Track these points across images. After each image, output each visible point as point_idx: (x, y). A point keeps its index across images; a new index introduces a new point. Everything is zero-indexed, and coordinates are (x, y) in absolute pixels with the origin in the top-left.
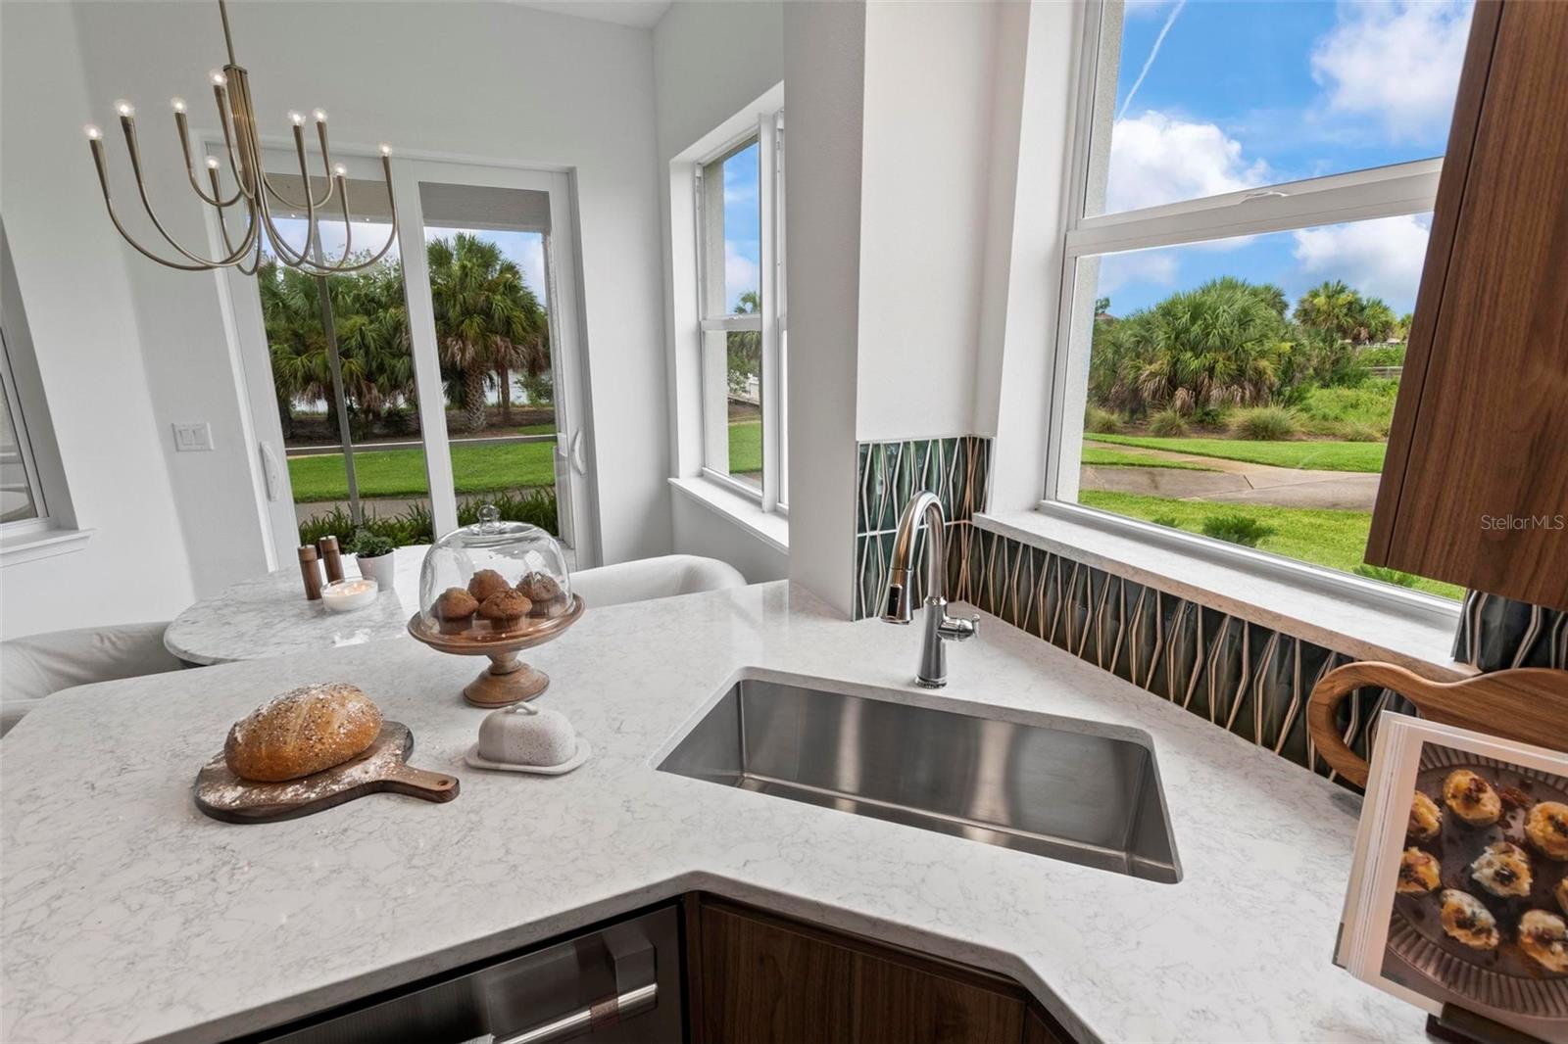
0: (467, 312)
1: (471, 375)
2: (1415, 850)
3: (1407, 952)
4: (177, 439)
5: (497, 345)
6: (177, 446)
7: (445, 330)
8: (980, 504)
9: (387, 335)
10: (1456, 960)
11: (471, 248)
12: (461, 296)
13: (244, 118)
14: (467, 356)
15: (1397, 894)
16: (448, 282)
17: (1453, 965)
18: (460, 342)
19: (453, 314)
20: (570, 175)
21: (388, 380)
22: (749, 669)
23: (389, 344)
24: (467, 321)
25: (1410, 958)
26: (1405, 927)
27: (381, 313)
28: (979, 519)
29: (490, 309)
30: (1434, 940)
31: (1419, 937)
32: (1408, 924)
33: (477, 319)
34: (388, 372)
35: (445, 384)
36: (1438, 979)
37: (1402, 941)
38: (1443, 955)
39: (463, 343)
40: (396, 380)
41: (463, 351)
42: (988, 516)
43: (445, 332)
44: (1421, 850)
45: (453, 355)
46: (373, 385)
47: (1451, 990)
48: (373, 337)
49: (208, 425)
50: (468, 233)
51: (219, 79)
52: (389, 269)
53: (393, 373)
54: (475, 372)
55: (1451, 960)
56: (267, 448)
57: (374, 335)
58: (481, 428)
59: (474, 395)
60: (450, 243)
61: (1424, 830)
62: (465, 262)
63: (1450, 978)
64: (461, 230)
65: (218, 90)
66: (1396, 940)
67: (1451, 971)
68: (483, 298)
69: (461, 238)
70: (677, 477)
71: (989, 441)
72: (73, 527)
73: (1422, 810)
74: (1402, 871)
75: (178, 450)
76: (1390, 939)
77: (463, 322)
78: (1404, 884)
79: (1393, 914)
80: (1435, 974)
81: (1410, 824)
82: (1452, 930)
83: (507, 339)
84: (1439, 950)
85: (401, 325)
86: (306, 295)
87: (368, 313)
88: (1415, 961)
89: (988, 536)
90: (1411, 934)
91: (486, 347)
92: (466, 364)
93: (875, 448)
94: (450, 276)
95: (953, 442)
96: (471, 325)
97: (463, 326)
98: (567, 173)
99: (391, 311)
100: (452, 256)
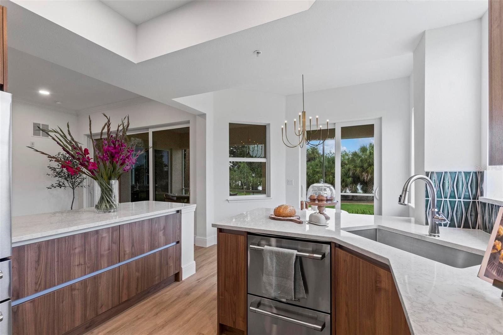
1: (369, 184)
2: (497, 241)
3: (490, 268)
4: (288, 182)
8: (482, 195)
9: (346, 172)
10: (501, 269)
11: (373, 147)
13: (304, 120)
14: (368, 178)
15: (491, 253)
17: (500, 270)
20: (381, 119)
21: (345, 184)
22: (379, 226)
23: (346, 174)
24: (369, 168)
25: (491, 270)
26: (491, 261)
28: (481, 199)
30: (497, 264)
31: (494, 264)
32: (492, 261)
34: (345, 182)
35: (361, 186)
36: (496, 275)
37: (490, 266)
38: (498, 268)
39: (368, 174)
40: (347, 184)
41: (367, 176)
42: (484, 197)
43: (363, 171)
44: (498, 241)
45: (364, 178)
47: (498, 277)
49: (293, 180)
51: (300, 114)
52: (350, 155)
53: (346, 182)
54: (371, 183)
55: (500, 269)
56: (303, 186)
58: (371, 200)
59: (369, 190)
60: (367, 146)
61: (500, 235)
62: (371, 151)
63: (499, 274)
65: (300, 116)
66: (489, 266)
67: (499, 272)
71: (483, 172)
72: (270, 196)
73: (500, 230)
74: (493, 247)
75: (288, 185)
76: (487, 266)
77: (368, 168)
78: (493, 250)
79: (489, 258)
80: (495, 273)
81: (497, 234)
82: (501, 261)
84: (498, 267)
85: (350, 169)
86: (328, 162)
88: (492, 270)
89: (484, 204)
90: (492, 263)
92: (368, 180)
93: (432, 173)
94: (366, 155)
95: (469, 173)
96: (370, 169)
97: (368, 169)
98: (380, 119)
99: (348, 166)
100: (367, 149)
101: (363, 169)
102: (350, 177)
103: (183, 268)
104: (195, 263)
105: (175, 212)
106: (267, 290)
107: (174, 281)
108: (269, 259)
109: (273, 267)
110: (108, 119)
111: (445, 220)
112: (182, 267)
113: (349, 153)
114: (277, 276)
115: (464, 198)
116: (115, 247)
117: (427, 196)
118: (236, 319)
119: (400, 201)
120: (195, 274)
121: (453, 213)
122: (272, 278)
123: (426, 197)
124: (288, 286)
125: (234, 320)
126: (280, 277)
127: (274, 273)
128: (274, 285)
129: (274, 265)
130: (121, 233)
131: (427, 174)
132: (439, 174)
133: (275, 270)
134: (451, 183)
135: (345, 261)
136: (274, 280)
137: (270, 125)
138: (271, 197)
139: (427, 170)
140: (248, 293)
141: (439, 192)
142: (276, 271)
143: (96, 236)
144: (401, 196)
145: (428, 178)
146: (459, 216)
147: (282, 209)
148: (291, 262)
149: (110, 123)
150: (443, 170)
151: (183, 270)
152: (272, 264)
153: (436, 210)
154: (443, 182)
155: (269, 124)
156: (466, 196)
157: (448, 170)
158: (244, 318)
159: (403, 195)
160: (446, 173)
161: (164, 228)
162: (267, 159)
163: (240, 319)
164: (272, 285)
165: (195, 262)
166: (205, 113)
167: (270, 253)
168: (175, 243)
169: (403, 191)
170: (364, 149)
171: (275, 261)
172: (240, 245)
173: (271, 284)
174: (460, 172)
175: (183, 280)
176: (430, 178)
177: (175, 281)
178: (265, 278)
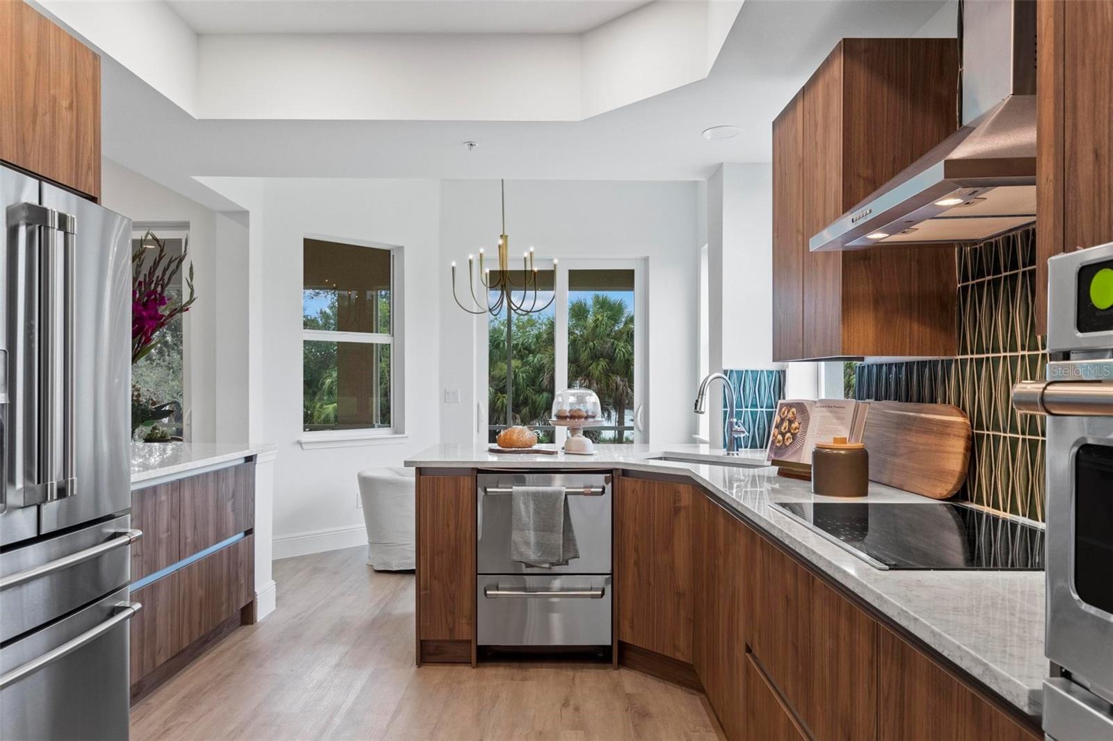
0: (595, 357)
4: (446, 395)
5: (616, 383)
6: (445, 399)
7: (576, 370)
11: (603, 304)
12: (591, 343)
13: (504, 254)
16: (583, 333)
18: (587, 381)
19: (584, 356)
22: (666, 453)
24: (594, 365)
27: (531, 358)
29: (614, 353)
33: (603, 363)
39: (590, 381)
46: (518, 416)
48: (523, 377)
49: (460, 390)
50: (602, 294)
56: (481, 405)
57: (524, 375)
60: (588, 304)
62: (598, 316)
64: (597, 292)
68: (609, 344)
69: (597, 297)
70: (698, 434)
72: (402, 432)
75: (445, 402)
77: (591, 364)
83: (626, 379)
85: (544, 367)
87: (522, 358)
91: (608, 386)
93: (731, 371)
94: (585, 328)
95: (772, 372)
96: (597, 367)
97: (591, 368)
98: (645, 260)
99: (539, 356)
100: (589, 312)
101: (578, 367)
102: (543, 391)
103: (258, 593)
104: (275, 586)
105: (242, 461)
106: (521, 554)
107: (239, 623)
108: (522, 506)
109: (529, 517)
110: (160, 246)
111: (744, 432)
112: (256, 591)
113: (539, 318)
114: (536, 530)
115: (766, 408)
116: (175, 525)
117: (725, 406)
118: (454, 624)
119: (696, 408)
120: (275, 610)
121: (754, 428)
122: (530, 533)
123: (724, 408)
124: (553, 542)
125: (451, 626)
126: (540, 531)
127: (531, 526)
128: (532, 543)
129: (531, 514)
130: (182, 495)
131: (725, 372)
132: (739, 373)
133: (532, 521)
134: (752, 385)
135: (633, 492)
136: (532, 536)
137: (403, 250)
138: (406, 433)
139: (725, 367)
140: (477, 574)
141: (739, 399)
142: (535, 522)
143: (154, 498)
144: (697, 401)
145: (727, 379)
146: (761, 431)
147: (516, 434)
148: (559, 504)
149: (163, 254)
150: (742, 367)
151: (258, 597)
152: (528, 512)
153: (735, 420)
154: (744, 386)
155: (401, 249)
156: (769, 405)
157: (751, 368)
158: (471, 619)
159: (700, 400)
160: (747, 371)
161: (233, 496)
162: (393, 336)
163: (464, 622)
164: (530, 543)
165: (274, 583)
166: (248, 210)
167: (524, 496)
168: (241, 535)
169: (699, 394)
170: (579, 310)
171: (532, 506)
172: (463, 494)
173: (527, 543)
174: (762, 371)
175: (258, 621)
176: (729, 379)
177: (241, 625)
178: (516, 536)
